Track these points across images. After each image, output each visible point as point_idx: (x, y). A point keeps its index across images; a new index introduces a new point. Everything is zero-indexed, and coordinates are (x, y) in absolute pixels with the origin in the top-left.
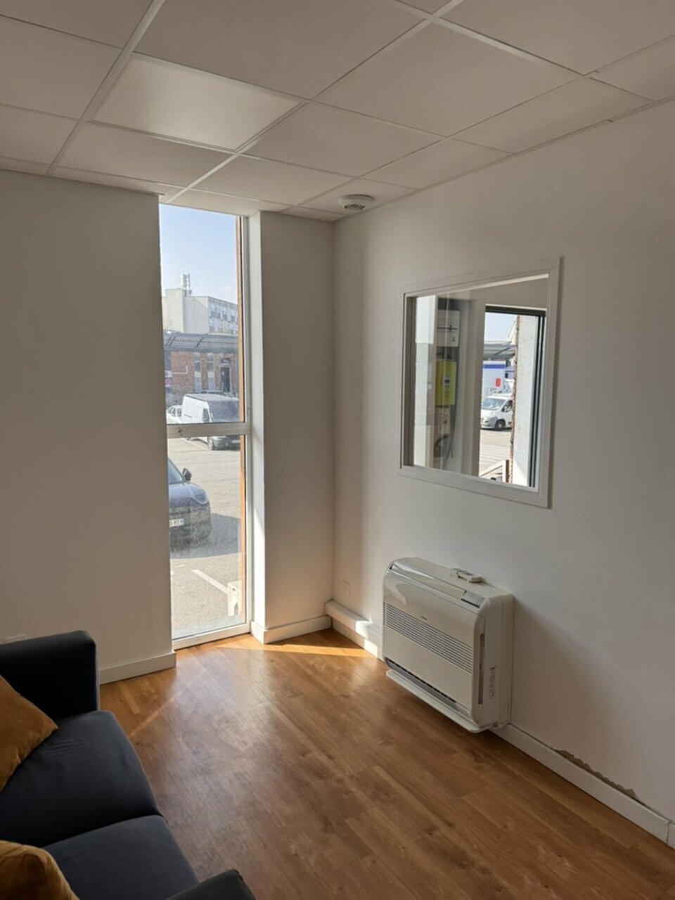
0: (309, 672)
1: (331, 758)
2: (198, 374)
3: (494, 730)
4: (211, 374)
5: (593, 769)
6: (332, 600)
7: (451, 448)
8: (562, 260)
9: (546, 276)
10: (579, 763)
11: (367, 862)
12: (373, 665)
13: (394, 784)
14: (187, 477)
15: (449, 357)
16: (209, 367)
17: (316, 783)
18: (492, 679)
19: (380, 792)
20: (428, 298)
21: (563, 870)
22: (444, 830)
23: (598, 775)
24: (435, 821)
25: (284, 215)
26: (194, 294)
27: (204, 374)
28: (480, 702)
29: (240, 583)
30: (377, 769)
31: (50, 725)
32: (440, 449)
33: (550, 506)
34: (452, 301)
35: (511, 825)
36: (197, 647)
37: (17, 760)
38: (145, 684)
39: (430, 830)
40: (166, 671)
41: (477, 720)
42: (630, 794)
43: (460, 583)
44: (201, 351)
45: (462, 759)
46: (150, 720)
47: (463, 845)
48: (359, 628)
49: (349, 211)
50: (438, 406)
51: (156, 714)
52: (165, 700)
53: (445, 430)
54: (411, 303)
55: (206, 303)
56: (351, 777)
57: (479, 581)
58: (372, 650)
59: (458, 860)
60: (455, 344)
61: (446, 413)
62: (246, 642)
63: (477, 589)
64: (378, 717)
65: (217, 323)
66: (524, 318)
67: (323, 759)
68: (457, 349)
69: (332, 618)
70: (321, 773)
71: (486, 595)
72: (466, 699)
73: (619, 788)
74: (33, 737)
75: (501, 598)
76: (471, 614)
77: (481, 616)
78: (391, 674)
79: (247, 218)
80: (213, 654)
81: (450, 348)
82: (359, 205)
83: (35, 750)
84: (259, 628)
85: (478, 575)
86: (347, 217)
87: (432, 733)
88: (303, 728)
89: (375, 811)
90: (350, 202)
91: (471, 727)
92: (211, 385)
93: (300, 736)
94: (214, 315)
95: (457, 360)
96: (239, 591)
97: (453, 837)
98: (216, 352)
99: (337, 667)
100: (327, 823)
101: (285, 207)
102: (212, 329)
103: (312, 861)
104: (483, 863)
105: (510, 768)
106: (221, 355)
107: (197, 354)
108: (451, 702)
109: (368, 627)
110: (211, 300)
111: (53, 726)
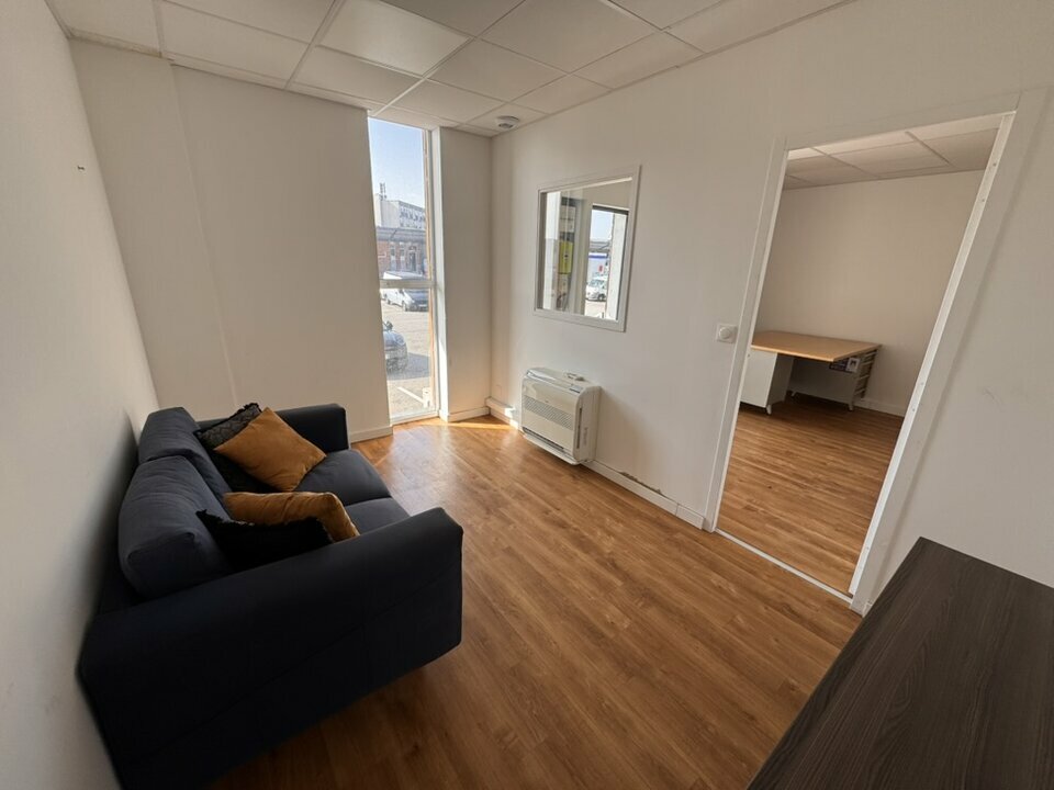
0: (477, 437)
1: (490, 479)
2: (393, 258)
3: (585, 464)
4: (402, 258)
5: (640, 480)
6: (490, 397)
7: (567, 303)
8: (641, 167)
9: (630, 179)
10: (631, 478)
11: (512, 527)
12: (515, 433)
13: (526, 491)
14: (390, 327)
15: (568, 239)
16: (401, 253)
17: (481, 492)
18: (585, 435)
19: (520, 496)
20: (555, 194)
21: (619, 528)
22: (554, 512)
23: (642, 484)
24: (550, 507)
25: (457, 131)
26: (388, 199)
27: (398, 258)
28: (578, 447)
29: (431, 389)
30: (517, 485)
31: (322, 455)
32: (560, 302)
33: (625, 331)
34: (571, 200)
35: (592, 509)
36: (405, 424)
37: (305, 471)
38: (375, 444)
39: (547, 512)
40: (387, 437)
41: (576, 458)
42: (658, 492)
43: (569, 380)
44: (395, 240)
45: (566, 479)
46: (380, 462)
47: (564, 518)
48: (507, 412)
49: (503, 129)
50: (560, 273)
51: (383, 459)
52: (388, 452)
53: (564, 290)
54: (543, 196)
55: (397, 205)
56: (502, 488)
57: (581, 379)
58: (515, 425)
59: (562, 525)
60: (572, 231)
61: (565, 277)
62: (436, 421)
63: (580, 383)
64: (518, 459)
65: (406, 221)
66: (618, 215)
67: (486, 480)
68: (573, 234)
69: (490, 409)
70: (484, 487)
71: (584, 386)
72: (569, 446)
73: (653, 490)
74: (313, 459)
75: (594, 388)
76: (575, 398)
77: (581, 398)
78: (526, 437)
79: (430, 132)
80: (417, 429)
81: (569, 233)
82: (509, 124)
83: (314, 467)
84: (444, 414)
85: (580, 375)
86: (502, 134)
87: (549, 466)
88: (473, 465)
89: (516, 504)
90: (502, 122)
91: (572, 461)
92: (403, 266)
93: (473, 470)
94: (403, 214)
95: (573, 242)
96: (431, 393)
97: (559, 514)
98: (405, 241)
99: (494, 435)
100: (488, 511)
101: (456, 124)
102: (402, 225)
103: (480, 527)
104: (575, 526)
105: (594, 483)
106: (410, 244)
107: (392, 243)
108: (561, 449)
109: (512, 412)
110: (400, 203)
111: (324, 455)
